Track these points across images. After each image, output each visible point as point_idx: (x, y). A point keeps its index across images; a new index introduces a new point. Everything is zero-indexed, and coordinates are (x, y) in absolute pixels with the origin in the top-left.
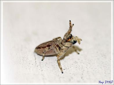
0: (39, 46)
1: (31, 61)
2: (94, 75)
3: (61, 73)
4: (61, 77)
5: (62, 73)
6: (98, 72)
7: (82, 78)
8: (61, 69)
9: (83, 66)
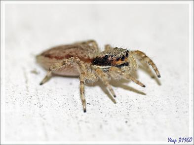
0: (50, 50)
1: (17, 86)
2: (152, 115)
3: (82, 111)
4: (81, 121)
5: (85, 111)
6: (162, 109)
7: (126, 122)
8: (84, 101)
9: (128, 97)
